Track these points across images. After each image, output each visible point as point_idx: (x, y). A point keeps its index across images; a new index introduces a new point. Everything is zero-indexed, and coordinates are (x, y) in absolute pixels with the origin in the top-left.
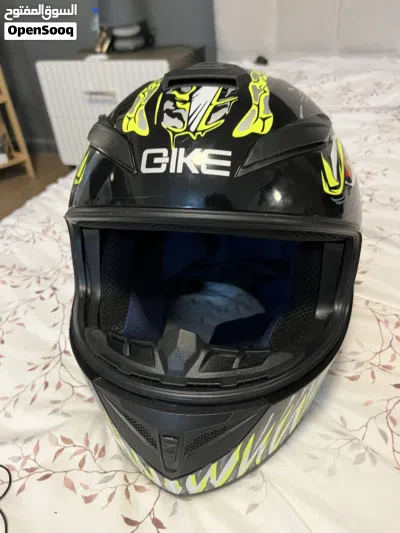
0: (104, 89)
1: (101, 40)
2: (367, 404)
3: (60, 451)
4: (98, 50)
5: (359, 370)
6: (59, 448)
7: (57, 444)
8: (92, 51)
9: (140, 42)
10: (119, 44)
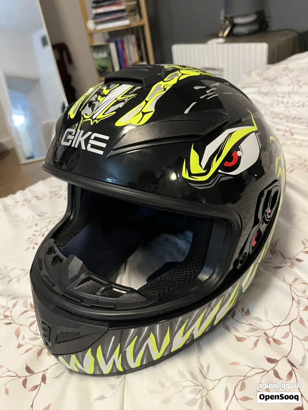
0: (215, 66)
1: (224, 27)
2: (234, 364)
3: (26, 311)
4: (221, 35)
5: (249, 334)
6: (26, 309)
7: (26, 307)
8: (217, 36)
9: (255, 27)
10: (237, 30)
